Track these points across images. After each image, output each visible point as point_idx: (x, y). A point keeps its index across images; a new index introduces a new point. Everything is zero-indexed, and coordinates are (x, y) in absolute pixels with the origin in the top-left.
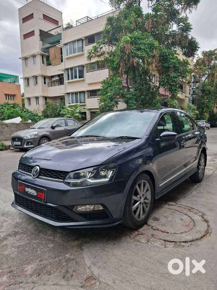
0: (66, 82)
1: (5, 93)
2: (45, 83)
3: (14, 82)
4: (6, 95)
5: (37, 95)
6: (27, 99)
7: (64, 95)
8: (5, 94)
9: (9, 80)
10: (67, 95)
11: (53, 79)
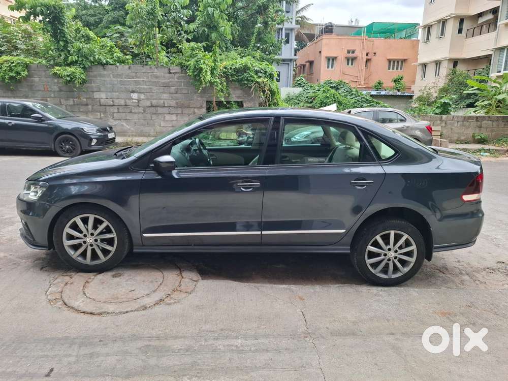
0: (502, 22)
1: (388, 58)
2: (460, 31)
3: (410, 37)
4: (390, 61)
5: (438, 57)
6: (420, 67)
7: (491, 53)
8: (388, 60)
9: (403, 34)
10: (498, 52)
11: (481, 20)
